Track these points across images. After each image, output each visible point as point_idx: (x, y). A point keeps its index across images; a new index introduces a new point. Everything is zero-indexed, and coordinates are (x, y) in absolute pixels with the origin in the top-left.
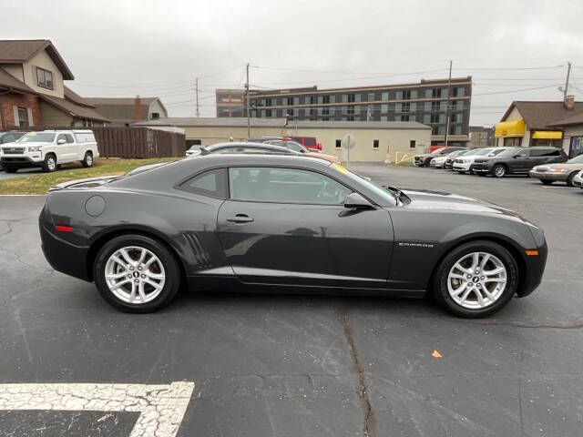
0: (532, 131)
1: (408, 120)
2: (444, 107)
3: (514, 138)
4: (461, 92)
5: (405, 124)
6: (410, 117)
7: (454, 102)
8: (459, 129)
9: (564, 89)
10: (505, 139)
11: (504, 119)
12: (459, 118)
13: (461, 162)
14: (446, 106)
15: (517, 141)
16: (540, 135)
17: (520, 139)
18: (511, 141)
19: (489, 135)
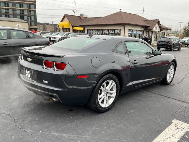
0: (73, 27)
1: (9, 17)
2: (26, 13)
3: (66, 29)
4: (32, 6)
5: (7, 19)
6: (10, 16)
7: (30, 11)
8: (33, 23)
9: (74, 11)
10: (63, 29)
11: (62, 21)
12: (33, 18)
13: (55, 38)
14: (26, 12)
15: (68, 30)
16: (76, 28)
17: (69, 29)
18: (66, 30)
19: (43, 26)
